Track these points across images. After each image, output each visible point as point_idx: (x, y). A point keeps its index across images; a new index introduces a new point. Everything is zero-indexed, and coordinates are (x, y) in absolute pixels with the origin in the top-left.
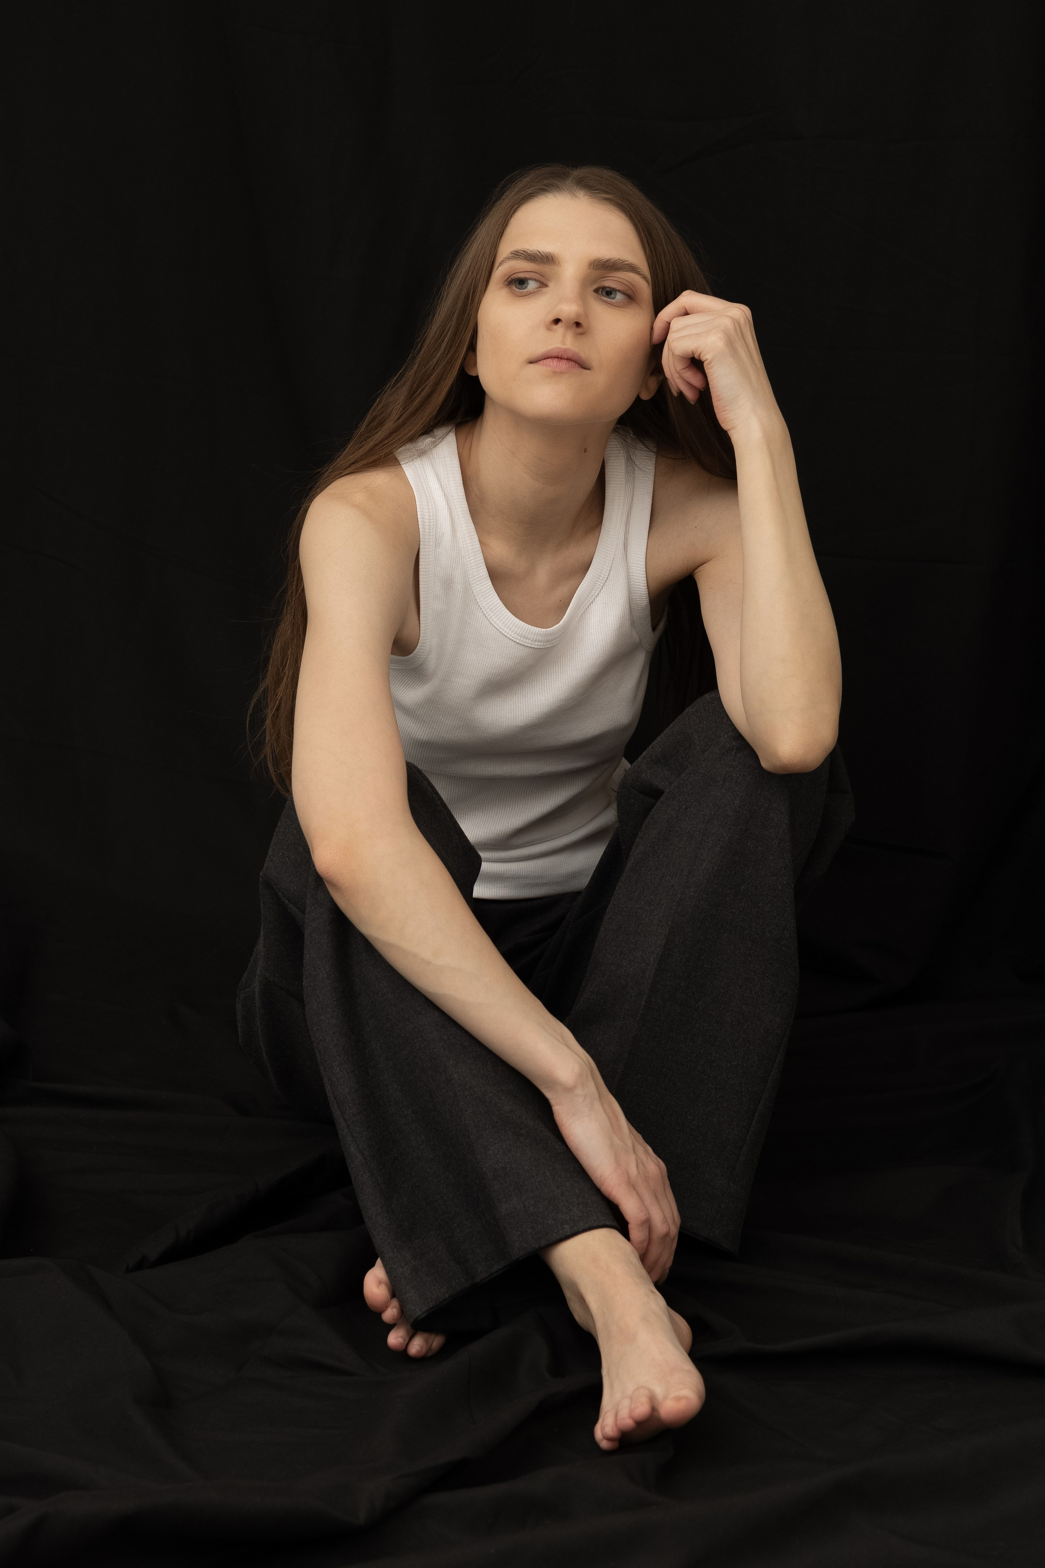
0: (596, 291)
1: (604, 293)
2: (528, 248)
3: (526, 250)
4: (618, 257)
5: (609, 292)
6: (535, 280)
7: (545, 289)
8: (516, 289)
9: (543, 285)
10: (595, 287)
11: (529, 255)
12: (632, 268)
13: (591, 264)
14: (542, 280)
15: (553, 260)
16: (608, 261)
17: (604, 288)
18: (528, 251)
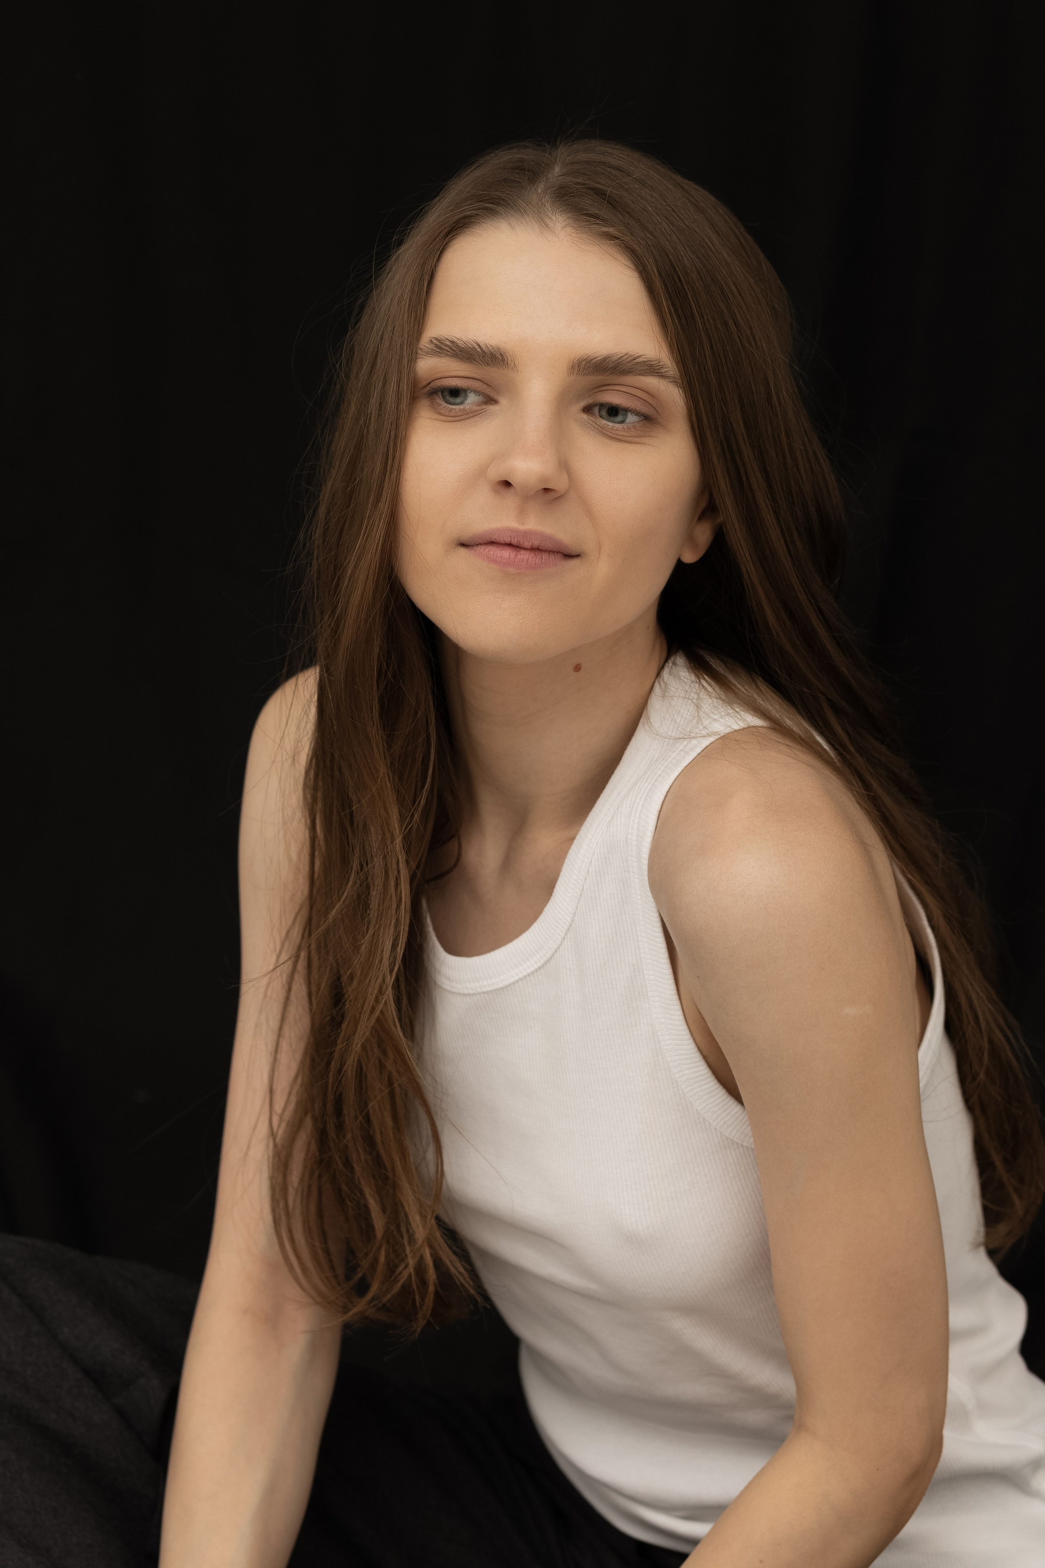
0: (587, 410)
1: (604, 413)
2: (458, 336)
3: (455, 340)
4: (625, 351)
5: (613, 412)
6: (475, 392)
7: (492, 408)
8: (445, 404)
9: (490, 400)
10: (583, 404)
11: (462, 350)
12: (651, 369)
13: (573, 367)
14: (488, 391)
15: (503, 360)
16: (605, 359)
17: (602, 406)
18: (458, 342)
